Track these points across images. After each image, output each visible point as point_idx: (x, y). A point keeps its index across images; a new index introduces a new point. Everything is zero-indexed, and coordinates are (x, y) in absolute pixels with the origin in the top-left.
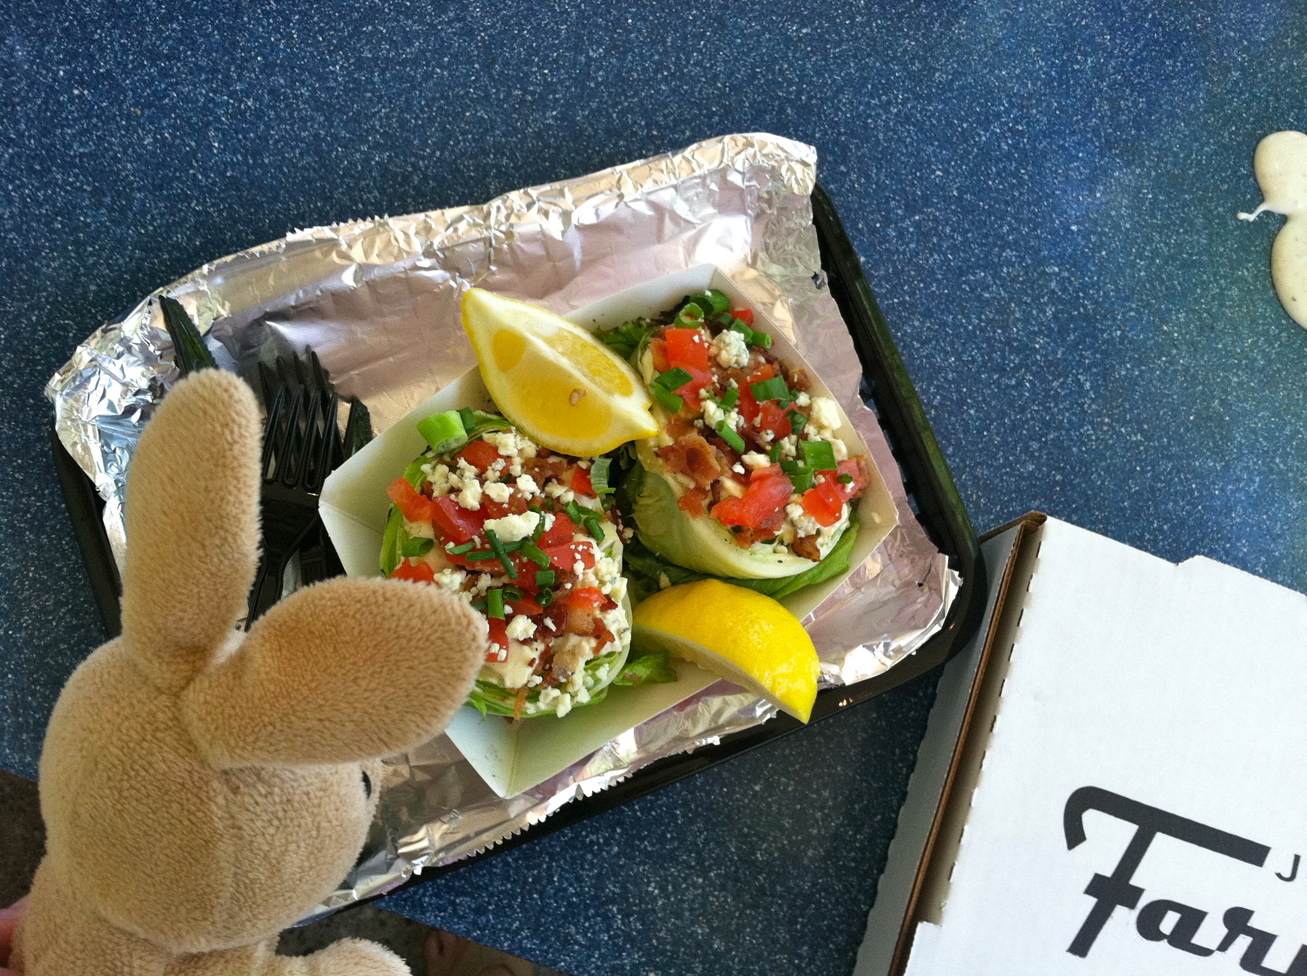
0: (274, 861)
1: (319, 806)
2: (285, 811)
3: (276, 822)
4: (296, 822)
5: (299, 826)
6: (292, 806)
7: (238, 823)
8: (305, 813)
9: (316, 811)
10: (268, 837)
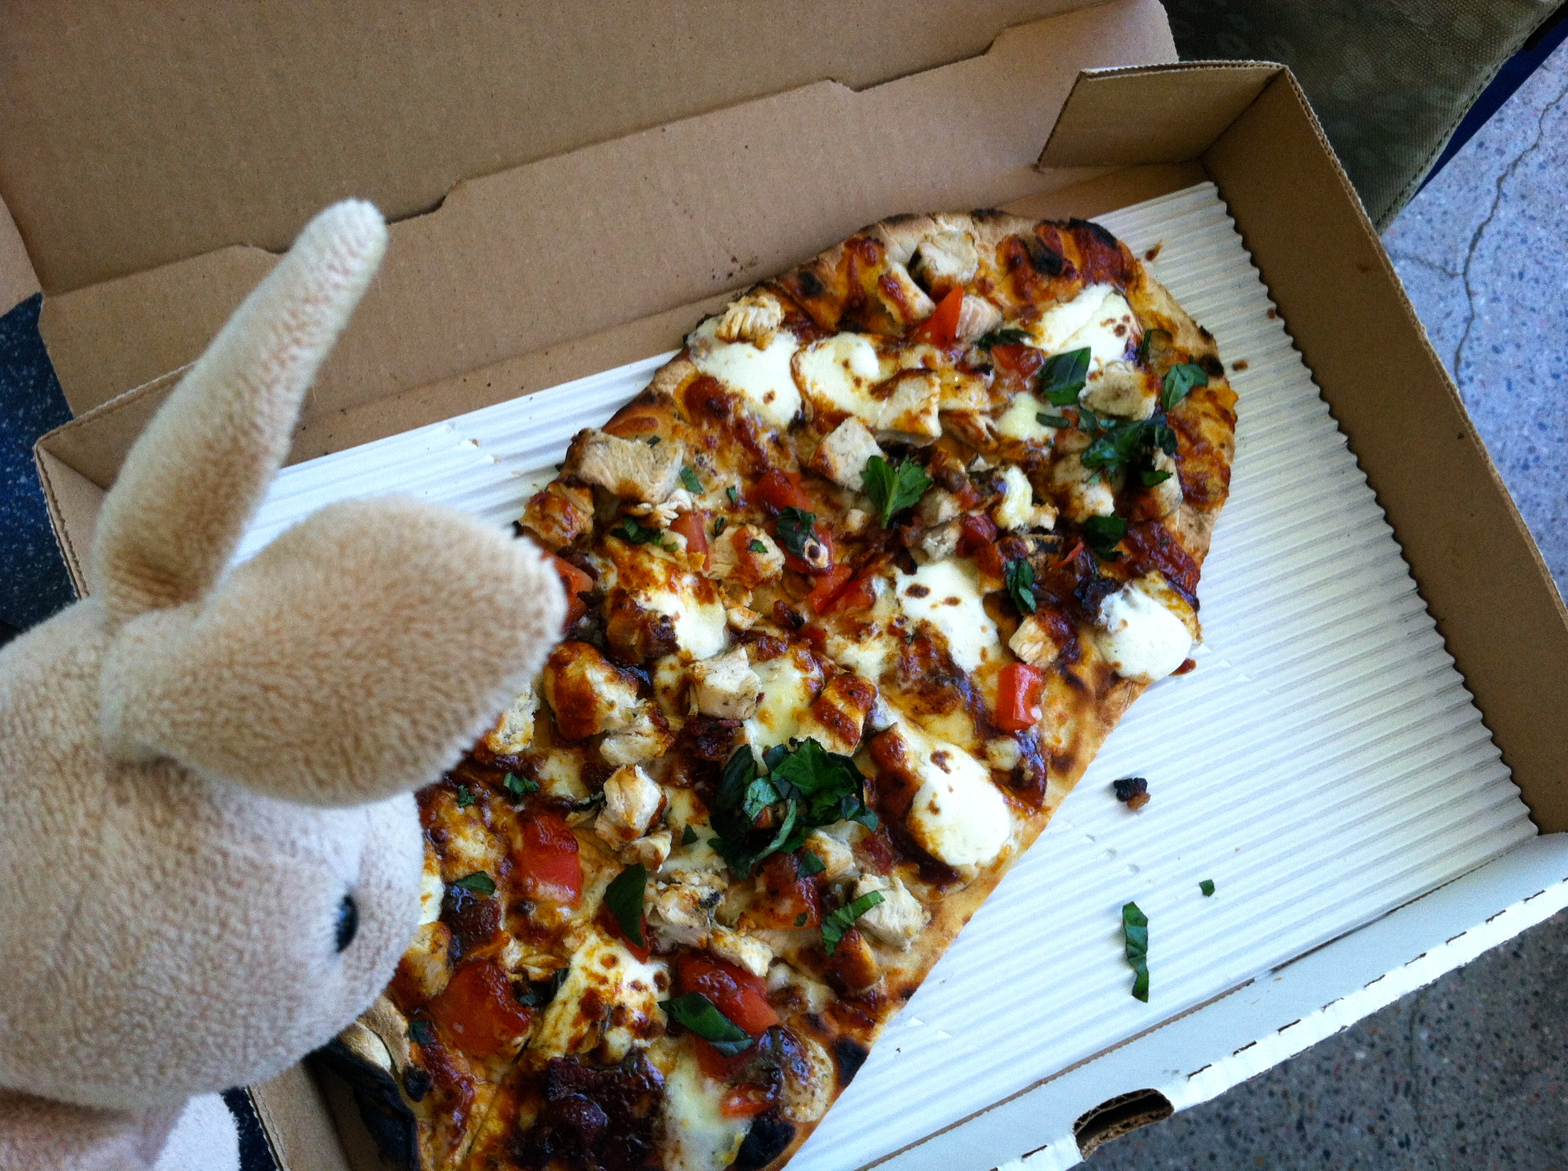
0: (131, 942)
1: (239, 885)
2: (178, 863)
3: (158, 875)
4: (189, 890)
5: (193, 902)
6: (193, 860)
7: (103, 850)
8: (209, 884)
9: (231, 891)
10: (137, 895)
